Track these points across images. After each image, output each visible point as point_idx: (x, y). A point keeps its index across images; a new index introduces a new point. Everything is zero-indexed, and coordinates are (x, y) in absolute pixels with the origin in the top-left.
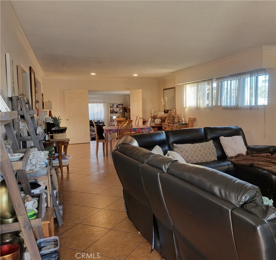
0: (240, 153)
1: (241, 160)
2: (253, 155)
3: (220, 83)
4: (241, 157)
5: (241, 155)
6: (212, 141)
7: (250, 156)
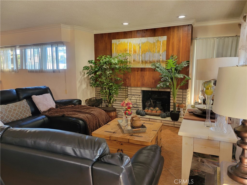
0: (51, 107)
1: (54, 113)
2: (61, 107)
3: (23, 51)
4: (53, 111)
5: (53, 109)
6: (25, 100)
7: (59, 108)
